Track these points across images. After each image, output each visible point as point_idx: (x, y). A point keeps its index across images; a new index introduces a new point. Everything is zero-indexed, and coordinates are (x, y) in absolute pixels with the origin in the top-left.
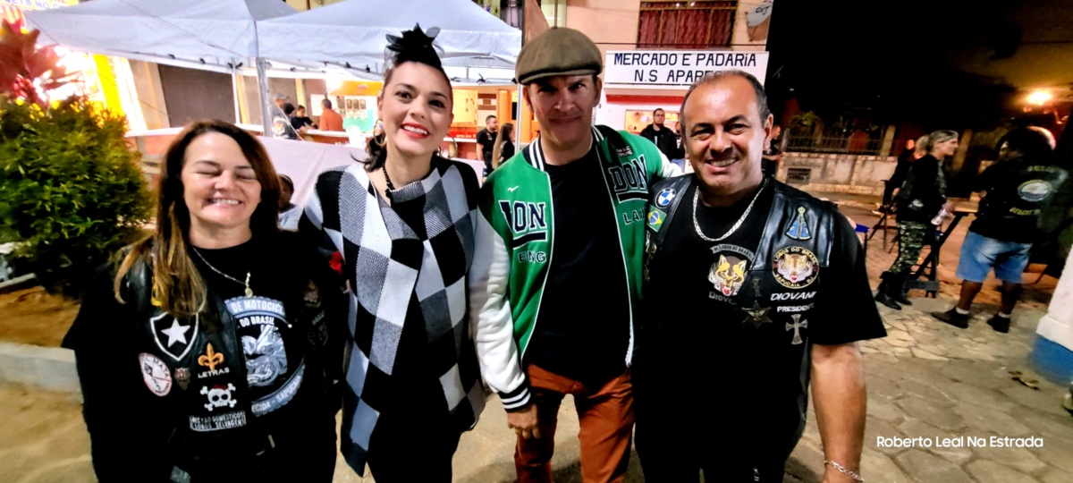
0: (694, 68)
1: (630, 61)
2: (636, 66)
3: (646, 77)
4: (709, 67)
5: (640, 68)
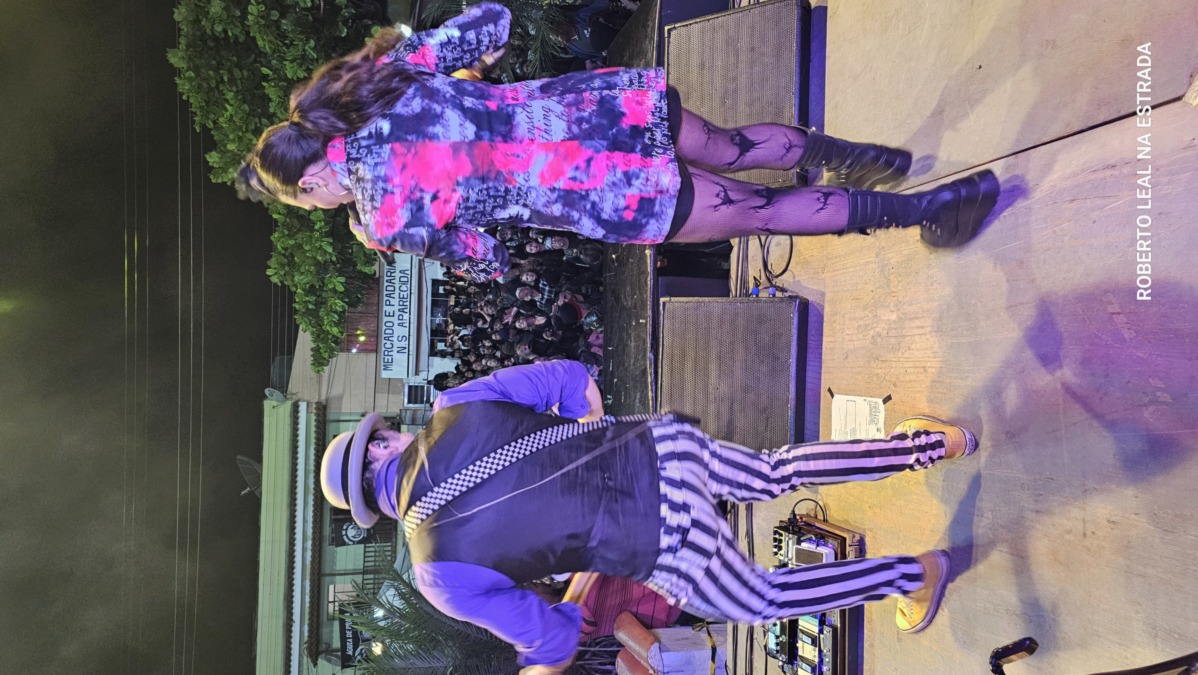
0: (397, 308)
1: (390, 358)
2: (394, 353)
3: (404, 344)
4: (396, 295)
5: (395, 349)
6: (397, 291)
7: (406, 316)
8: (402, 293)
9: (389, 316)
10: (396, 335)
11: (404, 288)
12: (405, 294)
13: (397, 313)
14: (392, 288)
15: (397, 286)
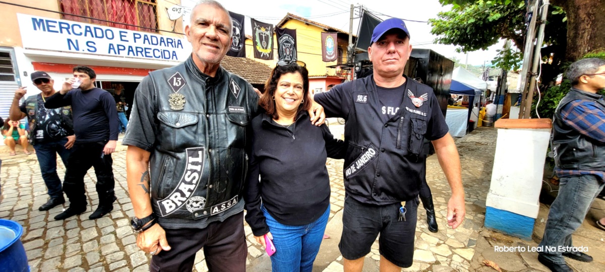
0: (133, 45)
1: (57, 29)
4: (147, 45)
5: (73, 37)
6: (153, 47)
7: (124, 53)
8: (151, 51)
9: (121, 36)
10: (94, 39)
11: (158, 54)
12: (151, 54)
13: (126, 45)
14: (155, 42)
15: (158, 47)
